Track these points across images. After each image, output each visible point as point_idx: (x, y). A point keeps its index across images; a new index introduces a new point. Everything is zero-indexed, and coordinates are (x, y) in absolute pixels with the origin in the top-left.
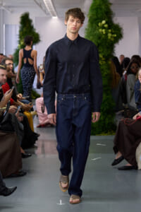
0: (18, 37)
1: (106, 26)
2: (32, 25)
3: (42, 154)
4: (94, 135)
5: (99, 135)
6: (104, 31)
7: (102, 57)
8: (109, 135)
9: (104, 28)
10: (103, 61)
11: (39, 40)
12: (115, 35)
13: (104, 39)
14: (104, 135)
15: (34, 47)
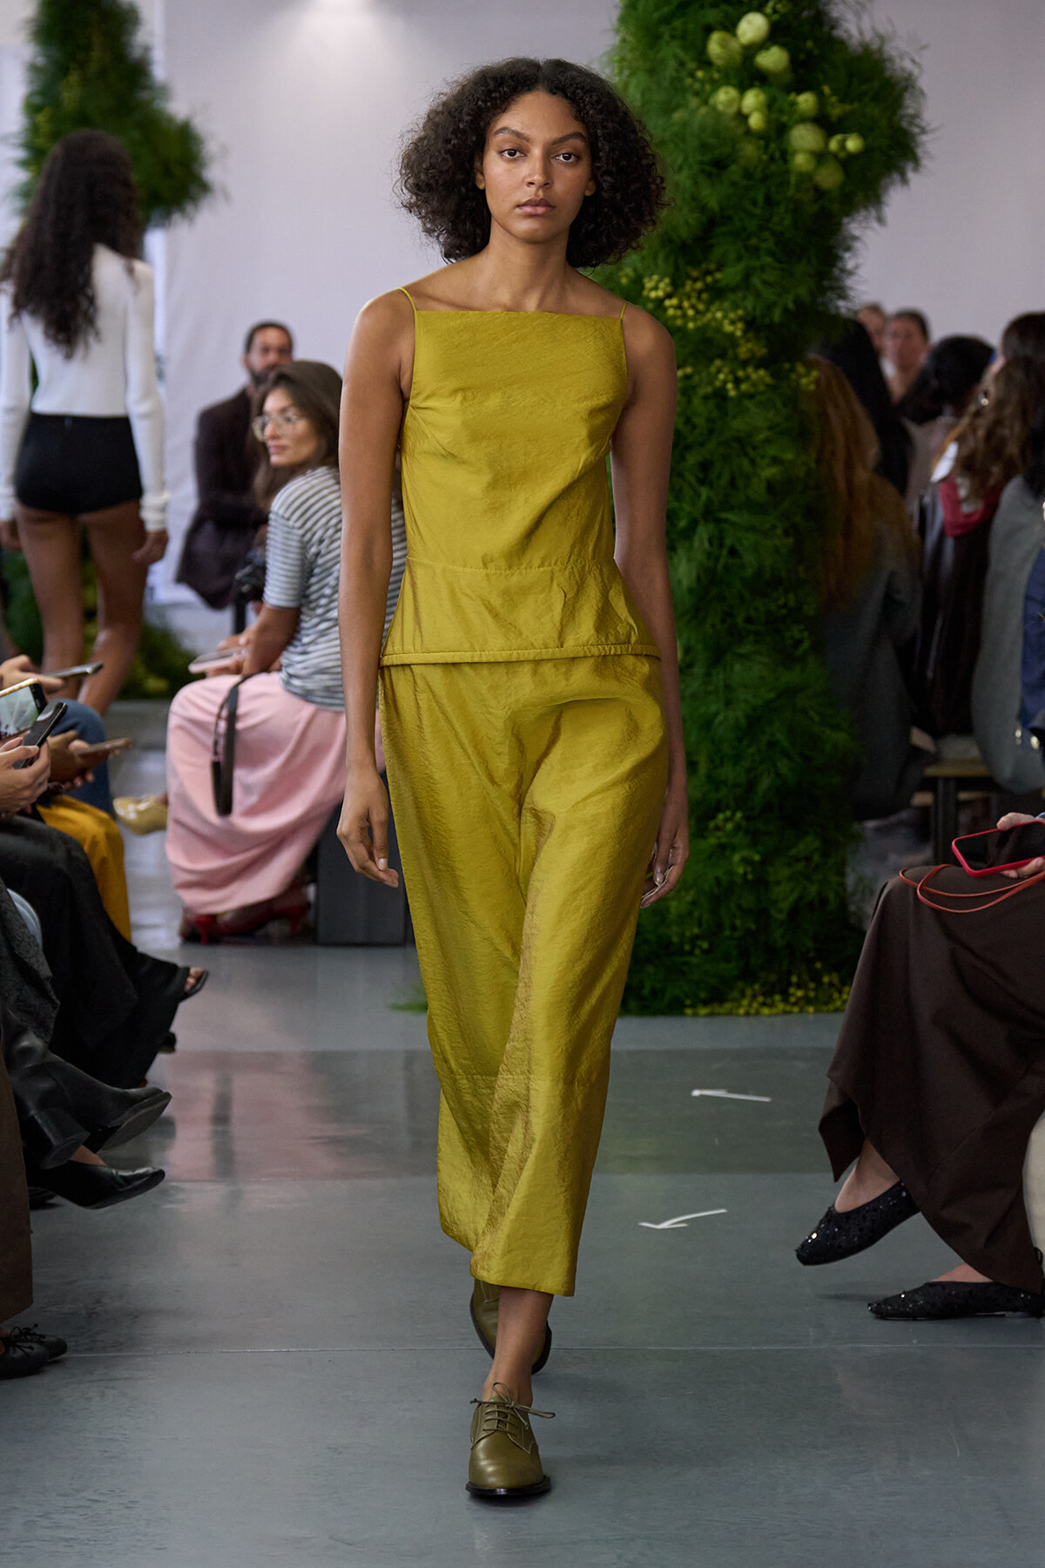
0: (13, 155)
1: (773, 59)
2: (136, 53)
3: (209, 1181)
4: (675, 1008)
5: (711, 1014)
6: (756, 109)
7: (739, 333)
8: (801, 1011)
9: (757, 83)
10: (750, 370)
11: (205, 188)
12: (853, 144)
13: (758, 175)
14: (758, 1013)
15: (153, 242)
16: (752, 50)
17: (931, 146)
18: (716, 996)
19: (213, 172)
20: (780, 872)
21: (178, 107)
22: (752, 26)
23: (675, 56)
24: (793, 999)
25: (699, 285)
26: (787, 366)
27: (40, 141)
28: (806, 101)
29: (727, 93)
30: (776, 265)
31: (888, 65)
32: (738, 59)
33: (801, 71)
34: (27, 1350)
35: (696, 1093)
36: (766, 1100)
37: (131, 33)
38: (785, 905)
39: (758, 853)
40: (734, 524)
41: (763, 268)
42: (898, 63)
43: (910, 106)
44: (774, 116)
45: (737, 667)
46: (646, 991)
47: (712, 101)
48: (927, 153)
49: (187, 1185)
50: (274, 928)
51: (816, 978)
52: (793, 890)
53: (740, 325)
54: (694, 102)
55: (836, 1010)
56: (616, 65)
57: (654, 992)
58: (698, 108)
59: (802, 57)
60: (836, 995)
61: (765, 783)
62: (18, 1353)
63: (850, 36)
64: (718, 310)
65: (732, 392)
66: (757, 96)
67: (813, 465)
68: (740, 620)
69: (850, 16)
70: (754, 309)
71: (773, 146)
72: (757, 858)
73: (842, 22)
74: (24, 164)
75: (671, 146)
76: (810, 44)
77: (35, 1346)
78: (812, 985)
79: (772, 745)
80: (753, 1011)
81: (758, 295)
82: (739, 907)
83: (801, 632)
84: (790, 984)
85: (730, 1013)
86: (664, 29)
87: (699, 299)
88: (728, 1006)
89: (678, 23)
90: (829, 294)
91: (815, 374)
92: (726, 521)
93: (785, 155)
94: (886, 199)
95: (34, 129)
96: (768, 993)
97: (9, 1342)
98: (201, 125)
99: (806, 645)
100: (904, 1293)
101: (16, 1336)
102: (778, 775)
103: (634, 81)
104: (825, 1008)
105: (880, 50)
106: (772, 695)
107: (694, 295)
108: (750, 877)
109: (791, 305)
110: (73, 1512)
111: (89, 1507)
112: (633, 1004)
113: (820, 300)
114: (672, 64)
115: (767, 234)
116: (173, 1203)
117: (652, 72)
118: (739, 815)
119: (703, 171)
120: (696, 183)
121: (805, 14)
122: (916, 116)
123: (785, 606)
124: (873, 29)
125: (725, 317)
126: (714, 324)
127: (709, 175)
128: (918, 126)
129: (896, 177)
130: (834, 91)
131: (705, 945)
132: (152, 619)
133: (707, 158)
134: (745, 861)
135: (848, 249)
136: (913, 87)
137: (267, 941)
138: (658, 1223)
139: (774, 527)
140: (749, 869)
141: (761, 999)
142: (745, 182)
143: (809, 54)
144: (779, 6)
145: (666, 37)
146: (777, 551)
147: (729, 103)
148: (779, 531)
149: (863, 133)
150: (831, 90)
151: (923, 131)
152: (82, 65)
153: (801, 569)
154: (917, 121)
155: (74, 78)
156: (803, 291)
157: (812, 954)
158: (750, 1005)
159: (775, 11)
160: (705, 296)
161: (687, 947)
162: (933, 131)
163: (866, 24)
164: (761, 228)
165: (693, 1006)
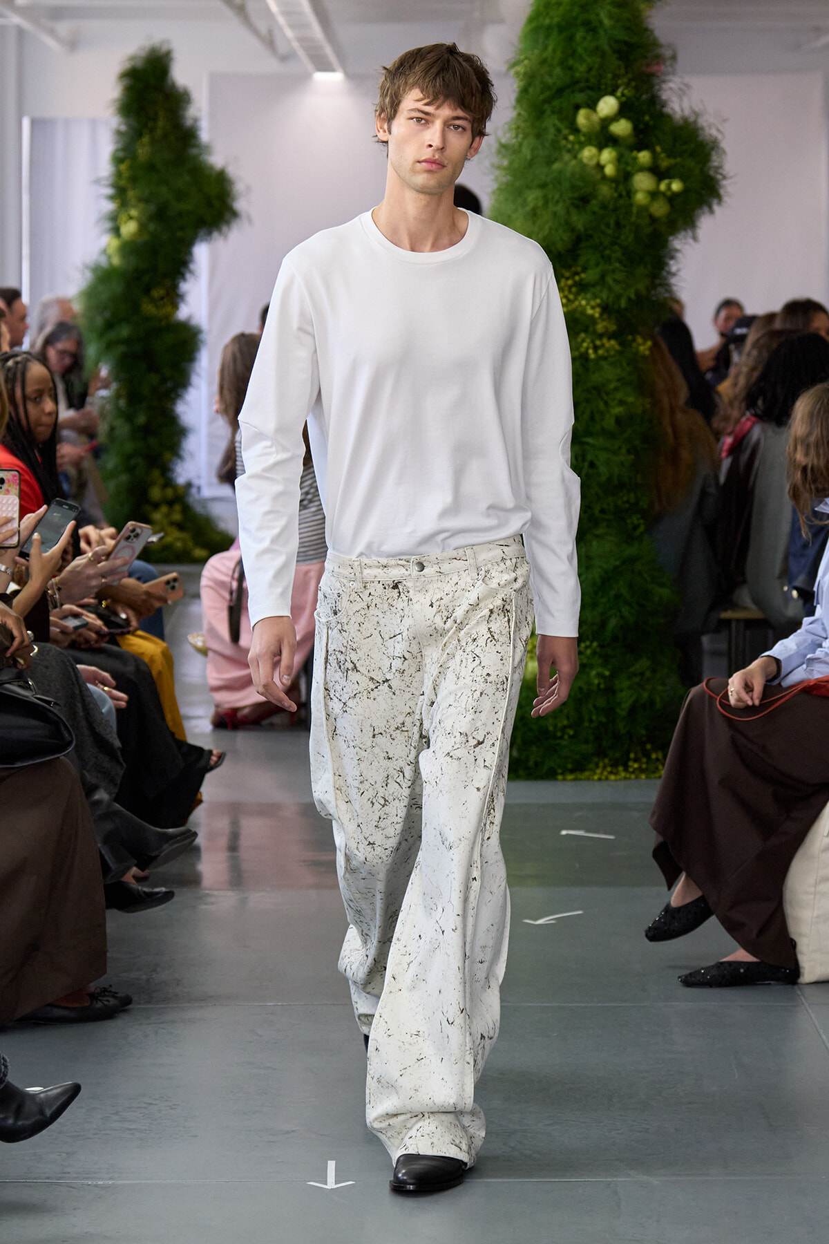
0: (104, 192)
2: (189, 123)
3: (229, 890)
4: (551, 775)
5: (575, 779)
6: (610, 162)
7: (597, 315)
8: (636, 778)
9: (610, 144)
10: (605, 340)
11: (235, 214)
12: (676, 186)
13: (611, 206)
14: (607, 779)
15: (202, 252)
16: (607, 122)
17: (730, 188)
18: (579, 767)
19: (240, 205)
20: (623, 683)
21: (217, 160)
22: (608, 105)
23: (554, 125)
24: (631, 770)
25: (570, 282)
26: (630, 337)
27: (123, 183)
28: (644, 157)
29: (590, 151)
30: (623, 268)
31: (700, 132)
32: (598, 128)
33: (641, 136)
34: (106, 1003)
35: (564, 832)
36: (612, 837)
37: (185, 109)
38: (626, 705)
39: (608, 670)
40: (593, 446)
41: (613, 271)
42: (707, 131)
43: (715, 160)
44: (622, 166)
45: (594, 543)
46: (531, 763)
47: (579, 156)
48: (726, 192)
49: (216, 893)
50: (276, 719)
51: (647, 755)
52: (631, 696)
53: (598, 310)
54: (567, 157)
55: (660, 777)
56: (514, 131)
57: (536, 764)
58: (570, 161)
59: (642, 126)
60: (660, 767)
61: (613, 623)
62: (99, 1005)
63: (675, 112)
64: (583, 299)
65: (592, 355)
66: (610, 153)
67: (648, 406)
68: (596, 511)
69: (675, 99)
70: (608, 298)
71: (621, 187)
72: (607, 673)
73: (669, 103)
74: (111, 198)
75: (551, 186)
76: (647, 118)
77: (110, 999)
78: (644, 760)
79: (618, 596)
80: (603, 777)
81: (610, 289)
82: (595, 707)
83: (638, 519)
84: (629, 759)
85: (588, 779)
86: (546, 106)
87: (570, 291)
88: (587, 773)
89: (556, 103)
90: (660, 290)
91: (649, 343)
92: (587, 444)
93: (630, 193)
94: (698, 224)
95: (119, 174)
96: (615, 764)
97: (94, 997)
98: (232, 171)
99: (642, 528)
100: (702, 969)
101: (98, 993)
102: (622, 617)
103: (526, 142)
104: (653, 776)
105: (695, 122)
106: (618, 563)
107: (566, 289)
108: (602, 686)
109: (633, 296)
110: (135, 1111)
111: (145, 1108)
112: (521, 772)
113: (653, 292)
114: (552, 131)
115: (616, 247)
116: (206, 904)
117: (538, 136)
118: (595, 644)
119: (573, 204)
120: (568, 212)
121: (644, 97)
122: (720, 167)
123: (628, 502)
124: (691, 108)
125: (588, 304)
126: (580, 309)
127: (577, 207)
128: (721, 174)
129: (706, 209)
130: (664, 150)
131: (571, 733)
132: (199, 509)
133: (576, 195)
134: (600, 675)
135: (672, 258)
136: (718, 147)
137: (272, 727)
138: (536, 919)
139: (620, 448)
140: (602, 681)
141: (609, 769)
142: (601, 212)
143: (647, 125)
144: (626, 92)
145: (548, 112)
146: (622, 464)
147: (591, 158)
148: (624, 451)
149: (683, 179)
150: (662, 149)
151: (725, 178)
152: (152, 131)
153: (639, 476)
154: (720, 171)
155: (146, 139)
156: (641, 287)
157: (644, 739)
158: (602, 773)
159: (623, 95)
160: (574, 290)
161: (559, 734)
162: (731, 177)
163: (686, 104)
164: (613, 243)
165: (562, 774)
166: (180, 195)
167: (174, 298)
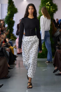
0: (7, 10)
1: (50, 4)
3: (18, 67)
6: (49, 7)
12: (54, 9)
15: (15, 15)
16: (48, 4)
17: (58, 9)
19: (18, 11)
21: (16, 7)
29: (47, 6)
31: (56, 5)
37: (13, 3)
43: (57, 7)
63: (54, 3)
93: (50, 10)
94: (56, 12)
97: (7, 76)
103: (42, 6)
114: (44, 5)
135: (54, 15)
138: (43, 70)
144: (50, 2)
145: (44, 3)
150: (53, 6)
155: (10, 6)
165: (45, 58)
166: (13, 10)
167: (13, 19)
